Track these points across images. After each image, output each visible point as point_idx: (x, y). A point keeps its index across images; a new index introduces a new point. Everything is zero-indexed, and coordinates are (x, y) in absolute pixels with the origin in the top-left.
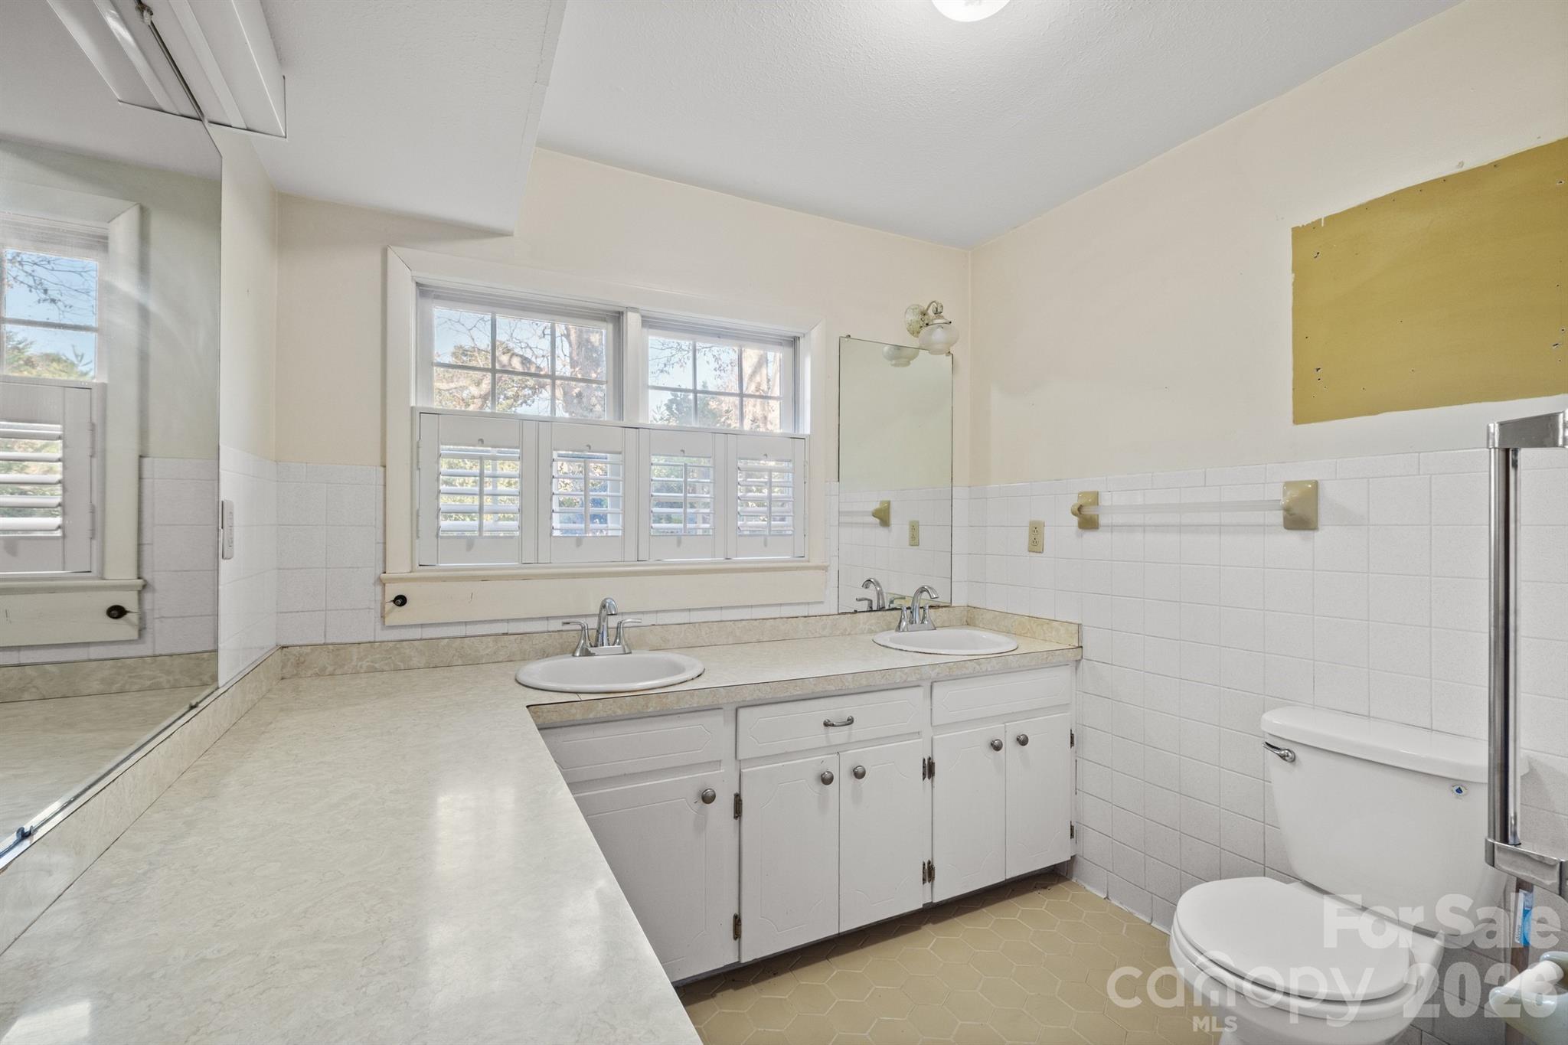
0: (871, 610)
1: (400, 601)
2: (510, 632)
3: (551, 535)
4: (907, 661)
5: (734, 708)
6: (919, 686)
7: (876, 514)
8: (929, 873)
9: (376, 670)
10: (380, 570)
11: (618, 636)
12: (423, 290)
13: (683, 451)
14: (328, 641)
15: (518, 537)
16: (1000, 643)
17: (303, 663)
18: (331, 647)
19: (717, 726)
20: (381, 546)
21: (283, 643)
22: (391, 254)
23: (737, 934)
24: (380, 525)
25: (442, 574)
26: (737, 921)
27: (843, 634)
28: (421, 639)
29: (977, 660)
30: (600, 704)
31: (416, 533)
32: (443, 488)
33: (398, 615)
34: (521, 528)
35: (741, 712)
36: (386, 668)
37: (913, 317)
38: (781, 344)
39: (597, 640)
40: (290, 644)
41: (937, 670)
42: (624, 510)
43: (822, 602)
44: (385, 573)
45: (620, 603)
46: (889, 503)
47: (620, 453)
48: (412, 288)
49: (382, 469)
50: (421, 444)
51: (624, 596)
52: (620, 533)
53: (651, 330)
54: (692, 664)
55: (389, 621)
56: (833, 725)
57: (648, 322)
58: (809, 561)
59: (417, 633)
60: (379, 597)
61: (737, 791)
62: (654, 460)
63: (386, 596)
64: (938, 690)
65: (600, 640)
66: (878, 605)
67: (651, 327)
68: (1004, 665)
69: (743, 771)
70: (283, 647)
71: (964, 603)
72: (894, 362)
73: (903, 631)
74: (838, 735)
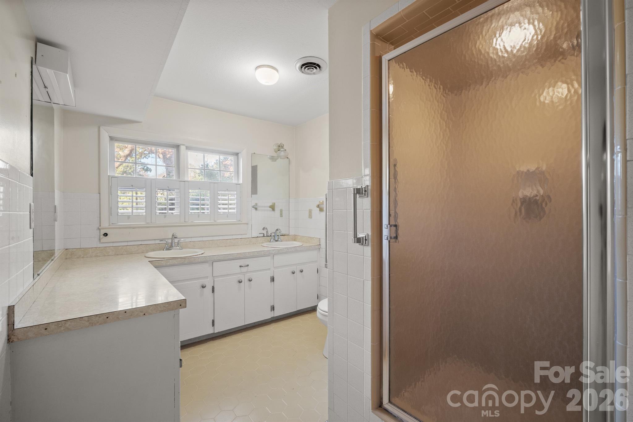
0: (264, 236)
1: (106, 235)
2: (142, 244)
3: (156, 214)
4: (266, 249)
5: (212, 262)
6: (269, 256)
7: (270, 207)
8: (273, 308)
9: (98, 256)
10: (98, 226)
11: (178, 244)
12: (112, 138)
13: (200, 188)
14: (81, 247)
15: (145, 215)
16: (297, 244)
17: (73, 254)
18: (82, 249)
19: (206, 268)
20: (99, 218)
21: (66, 248)
22: (101, 129)
23: (213, 325)
24: (98, 212)
25: (118, 226)
26: (213, 321)
27: (253, 244)
28: (113, 247)
29: (287, 248)
30: (171, 261)
31: (110, 214)
32: (119, 200)
33: (105, 239)
34: (146, 212)
35: (214, 263)
36: (101, 255)
37: (275, 147)
38: (233, 155)
39: (171, 245)
40: (69, 248)
41: (274, 251)
42: (180, 206)
43: (246, 234)
44: (100, 226)
45: (178, 235)
46: (274, 203)
47: (179, 189)
48: (108, 139)
49: (99, 194)
50: (112, 187)
51: (179, 233)
52: (179, 214)
53: (189, 151)
54: (200, 252)
55: (102, 241)
56: (242, 267)
57: (188, 148)
58: (242, 222)
59: (111, 245)
60: (98, 234)
61: (213, 285)
62: (190, 191)
63: (101, 233)
64: (275, 257)
65: (172, 245)
66: (267, 235)
67: (189, 149)
68: (296, 250)
69: (215, 279)
70: (67, 249)
71: (293, 234)
72: (271, 160)
73: (272, 242)
74: (244, 269)
